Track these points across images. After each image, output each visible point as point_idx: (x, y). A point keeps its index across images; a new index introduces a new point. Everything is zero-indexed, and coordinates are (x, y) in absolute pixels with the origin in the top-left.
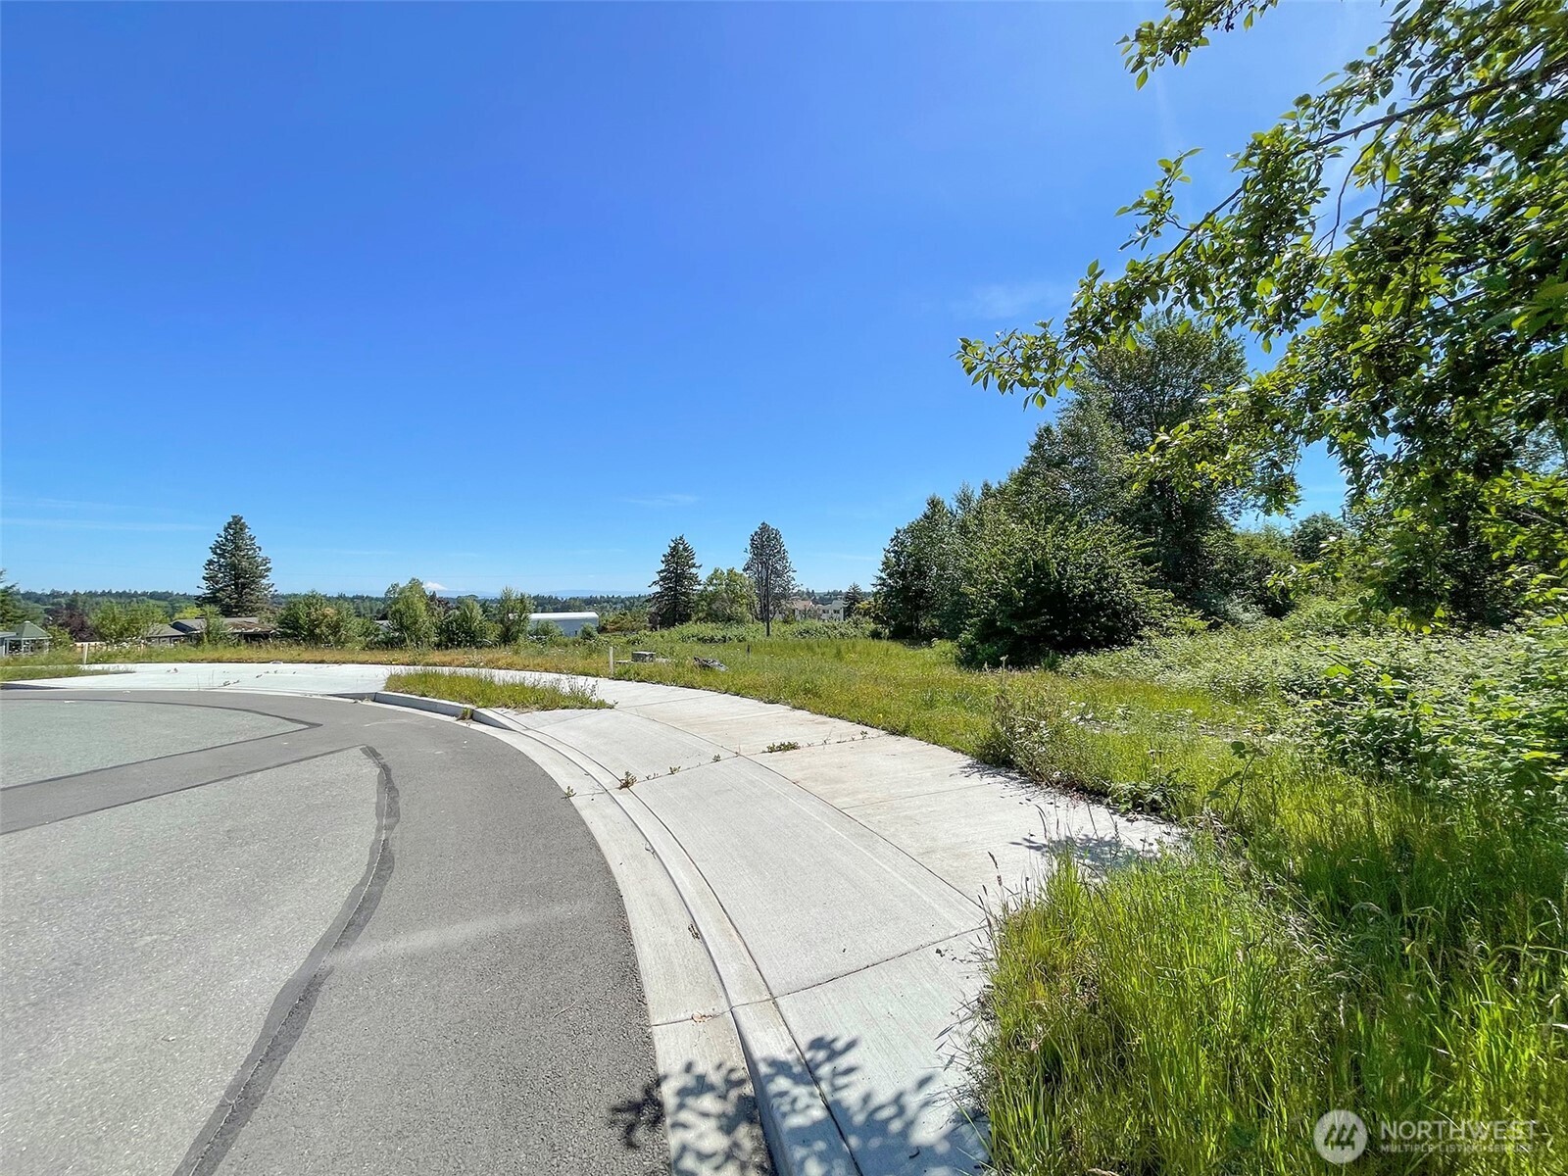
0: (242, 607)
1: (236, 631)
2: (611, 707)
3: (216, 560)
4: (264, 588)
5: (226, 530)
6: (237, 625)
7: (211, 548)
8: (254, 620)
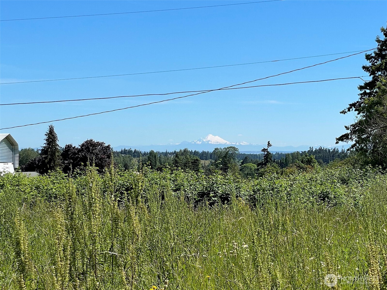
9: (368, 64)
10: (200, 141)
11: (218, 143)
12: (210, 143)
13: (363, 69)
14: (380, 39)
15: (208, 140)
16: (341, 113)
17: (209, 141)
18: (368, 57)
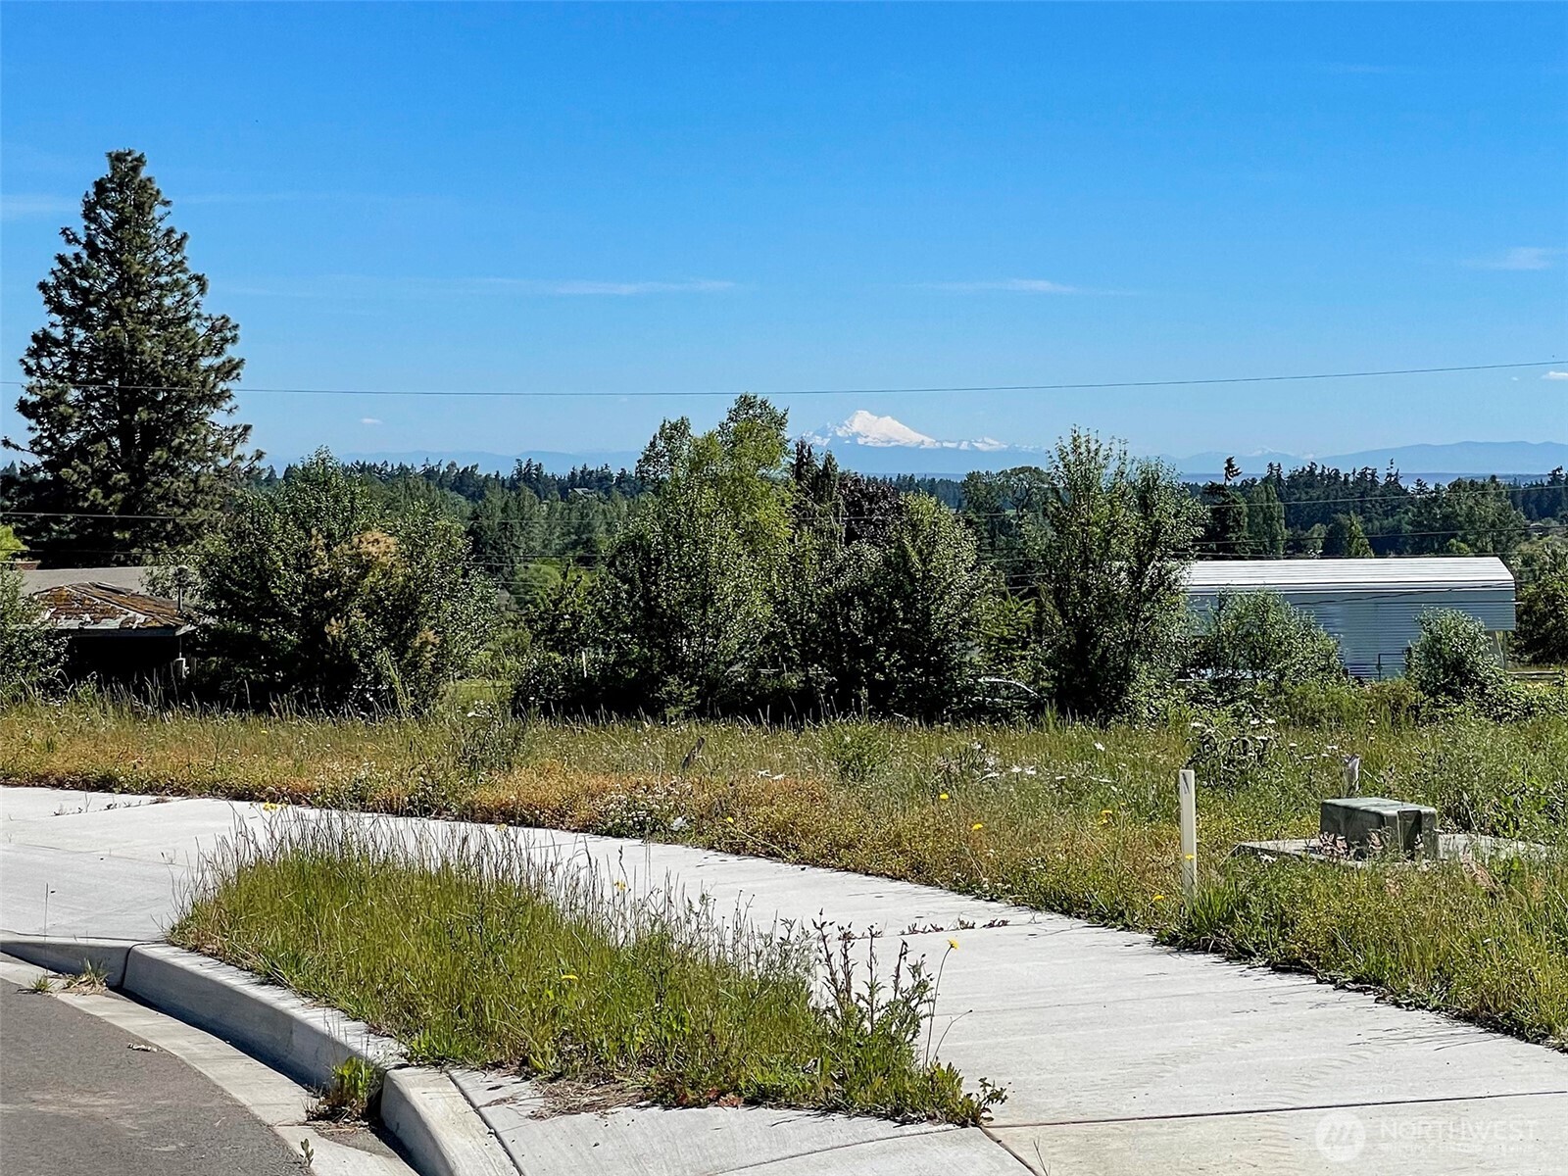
0: (145, 524)
1: (64, 624)
2: (969, 1117)
3: (59, 333)
4: (216, 448)
5: (90, 213)
6: (69, 599)
7: (43, 286)
8: (130, 578)
11: (892, 444)
15: (854, 430)
17: (858, 435)
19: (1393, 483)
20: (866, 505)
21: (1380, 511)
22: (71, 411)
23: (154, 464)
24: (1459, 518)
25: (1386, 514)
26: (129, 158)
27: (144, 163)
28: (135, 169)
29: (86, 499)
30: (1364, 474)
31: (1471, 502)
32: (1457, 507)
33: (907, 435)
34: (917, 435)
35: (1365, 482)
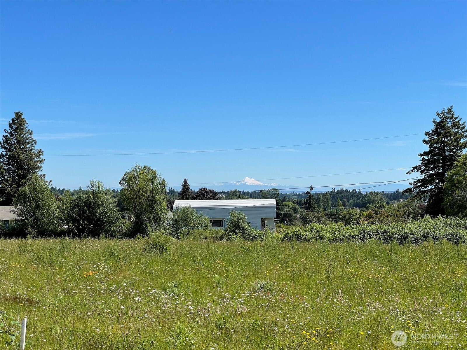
3: (4, 153)
5: (10, 126)
9: (427, 138)
10: (239, 183)
12: (247, 184)
13: (424, 142)
14: (436, 121)
15: (245, 182)
16: (407, 173)
18: (427, 134)
19: (360, 193)
20: (206, 194)
21: (356, 199)
22: (3, 171)
23: (22, 183)
24: (372, 200)
25: (358, 199)
26: (20, 113)
27: (23, 115)
28: (20, 116)
29: (7, 191)
30: (353, 191)
31: (374, 196)
32: (371, 197)
33: (257, 183)
34: (258, 182)
35: (353, 192)
